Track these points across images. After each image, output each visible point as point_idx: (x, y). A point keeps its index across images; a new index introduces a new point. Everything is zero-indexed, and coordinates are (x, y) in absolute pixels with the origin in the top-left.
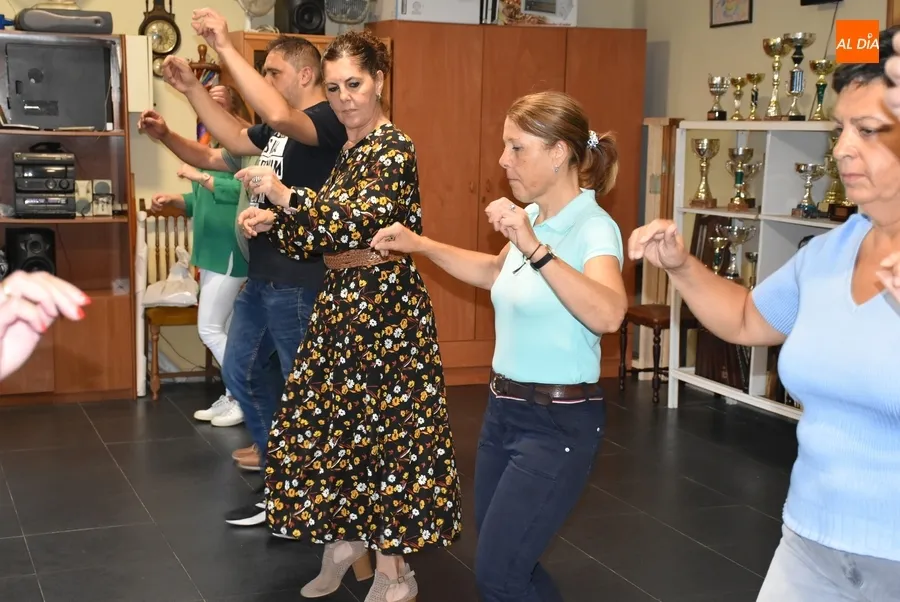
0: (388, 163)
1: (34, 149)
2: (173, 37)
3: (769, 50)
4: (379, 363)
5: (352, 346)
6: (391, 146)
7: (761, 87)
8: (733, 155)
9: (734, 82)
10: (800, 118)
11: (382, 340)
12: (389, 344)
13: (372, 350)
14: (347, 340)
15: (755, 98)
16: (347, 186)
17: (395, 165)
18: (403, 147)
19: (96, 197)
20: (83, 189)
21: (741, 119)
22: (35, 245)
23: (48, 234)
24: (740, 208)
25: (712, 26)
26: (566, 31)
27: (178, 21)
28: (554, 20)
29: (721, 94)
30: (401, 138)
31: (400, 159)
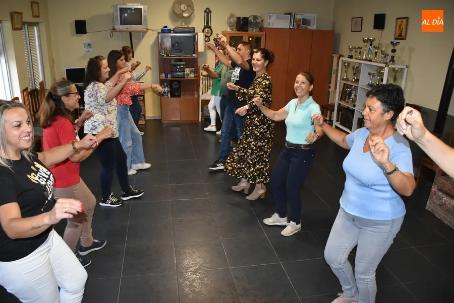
0: (264, 84)
1: (176, 61)
2: (211, 32)
3: (364, 41)
4: (258, 134)
5: (252, 129)
6: (264, 79)
7: (362, 50)
8: (353, 67)
9: (355, 48)
10: (370, 61)
11: (260, 129)
12: (262, 130)
13: (257, 131)
14: (251, 128)
15: (360, 53)
16: (253, 89)
17: (266, 84)
18: (268, 80)
19: (191, 72)
20: (187, 71)
21: (356, 59)
22: (176, 85)
23: (179, 82)
24: (354, 82)
25: (352, 31)
26: (313, 31)
27: (212, 28)
28: (310, 28)
29: (352, 51)
30: (268, 77)
31: (267, 82)
